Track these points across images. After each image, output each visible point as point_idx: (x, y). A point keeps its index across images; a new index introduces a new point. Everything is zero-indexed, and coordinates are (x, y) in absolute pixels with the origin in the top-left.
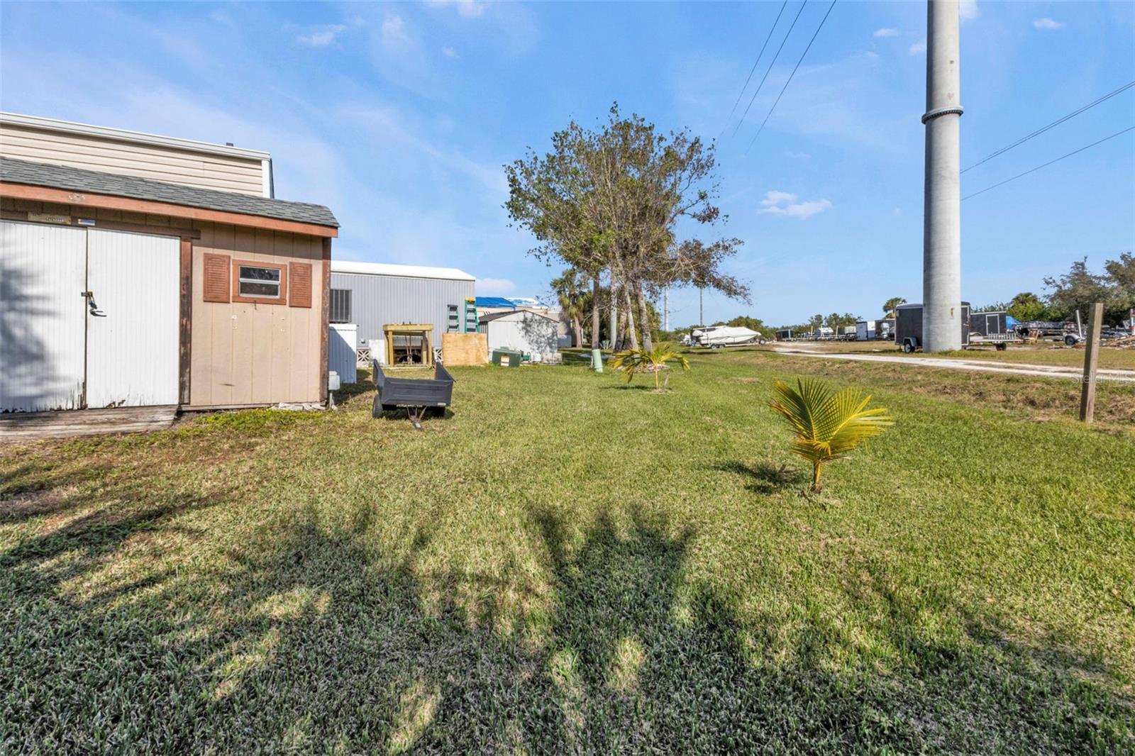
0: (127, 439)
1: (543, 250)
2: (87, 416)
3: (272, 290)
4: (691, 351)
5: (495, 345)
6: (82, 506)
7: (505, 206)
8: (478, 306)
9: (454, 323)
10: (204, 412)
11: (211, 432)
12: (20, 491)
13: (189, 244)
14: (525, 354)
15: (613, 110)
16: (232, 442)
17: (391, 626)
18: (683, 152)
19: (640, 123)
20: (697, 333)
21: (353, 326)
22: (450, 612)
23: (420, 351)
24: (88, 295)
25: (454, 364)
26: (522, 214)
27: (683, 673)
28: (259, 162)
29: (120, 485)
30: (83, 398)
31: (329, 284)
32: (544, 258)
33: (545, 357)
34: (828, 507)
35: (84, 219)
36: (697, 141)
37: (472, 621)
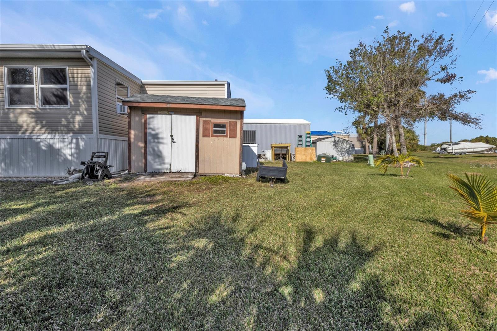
0: (179, 183)
1: (343, 107)
2: (171, 175)
3: (223, 132)
4: (440, 156)
5: (319, 153)
6: (160, 202)
7: (325, 89)
8: (311, 135)
9: (300, 143)
10: (202, 175)
11: (202, 183)
12: (149, 196)
13: (198, 117)
14: (334, 157)
15: (385, 32)
16: (206, 186)
17: (228, 258)
18: (431, 46)
19: (402, 35)
20: (445, 146)
21: (256, 145)
22: (251, 260)
23: (286, 155)
24: (172, 136)
25: (300, 161)
26: (333, 92)
27: (340, 312)
28: (224, 85)
29: (172, 197)
30: (170, 169)
31: (243, 129)
32: (344, 111)
33: (344, 158)
34: (489, 253)
35: (171, 112)
36: (440, 37)
37: (257, 264)
